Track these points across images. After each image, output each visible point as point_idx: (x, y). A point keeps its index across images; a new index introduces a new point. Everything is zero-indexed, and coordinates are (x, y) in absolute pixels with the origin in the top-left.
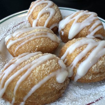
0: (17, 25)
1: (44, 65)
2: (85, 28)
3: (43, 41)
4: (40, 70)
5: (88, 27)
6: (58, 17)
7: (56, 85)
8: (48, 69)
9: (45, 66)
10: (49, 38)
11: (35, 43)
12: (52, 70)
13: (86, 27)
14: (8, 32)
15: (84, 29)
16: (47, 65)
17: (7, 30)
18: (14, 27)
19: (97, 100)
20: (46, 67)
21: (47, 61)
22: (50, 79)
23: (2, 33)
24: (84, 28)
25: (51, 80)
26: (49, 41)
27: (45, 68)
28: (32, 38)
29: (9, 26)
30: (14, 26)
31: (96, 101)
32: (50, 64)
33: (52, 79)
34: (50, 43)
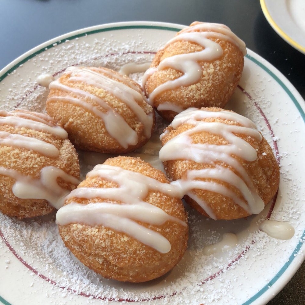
0: (140, 53)
1: (17, 151)
2: (187, 162)
3: (86, 119)
4: (5, 153)
5: (193, 164)
6: (191, 94)
7: (7, 191)
8: (16, 162)
9: (17, 154)
10: (103, 122)
11: (73, 111)
12: (20, 168)
13: (190, 161)
14: (107, 56)
15: (184, 162)
16: (20, 155)
17: (111, 49)
18: (129, 52)
19: (43, 277)
20: (17, 156)
21: (29, 150)
22: (5, 176)
23: (96, 51)
24: (186, 160)
25: (6, 178)
26: (99, 127)
27: (13, 155)
28: (76, 100)
29: (123, 44)
30: (132, 50)
31: (39, 275)
32: (27, 158)
33: (8, 178)
34: (97, 132)
